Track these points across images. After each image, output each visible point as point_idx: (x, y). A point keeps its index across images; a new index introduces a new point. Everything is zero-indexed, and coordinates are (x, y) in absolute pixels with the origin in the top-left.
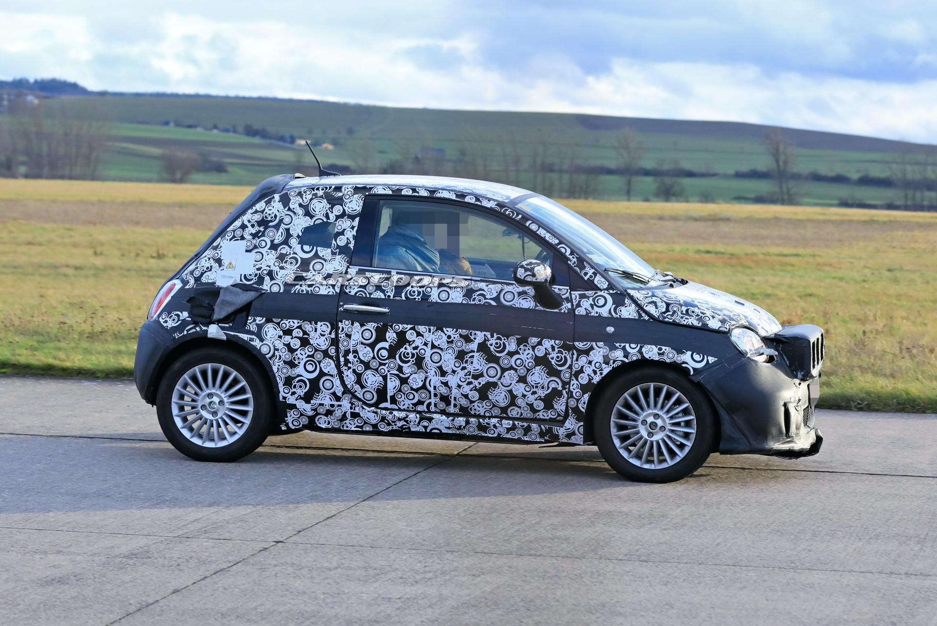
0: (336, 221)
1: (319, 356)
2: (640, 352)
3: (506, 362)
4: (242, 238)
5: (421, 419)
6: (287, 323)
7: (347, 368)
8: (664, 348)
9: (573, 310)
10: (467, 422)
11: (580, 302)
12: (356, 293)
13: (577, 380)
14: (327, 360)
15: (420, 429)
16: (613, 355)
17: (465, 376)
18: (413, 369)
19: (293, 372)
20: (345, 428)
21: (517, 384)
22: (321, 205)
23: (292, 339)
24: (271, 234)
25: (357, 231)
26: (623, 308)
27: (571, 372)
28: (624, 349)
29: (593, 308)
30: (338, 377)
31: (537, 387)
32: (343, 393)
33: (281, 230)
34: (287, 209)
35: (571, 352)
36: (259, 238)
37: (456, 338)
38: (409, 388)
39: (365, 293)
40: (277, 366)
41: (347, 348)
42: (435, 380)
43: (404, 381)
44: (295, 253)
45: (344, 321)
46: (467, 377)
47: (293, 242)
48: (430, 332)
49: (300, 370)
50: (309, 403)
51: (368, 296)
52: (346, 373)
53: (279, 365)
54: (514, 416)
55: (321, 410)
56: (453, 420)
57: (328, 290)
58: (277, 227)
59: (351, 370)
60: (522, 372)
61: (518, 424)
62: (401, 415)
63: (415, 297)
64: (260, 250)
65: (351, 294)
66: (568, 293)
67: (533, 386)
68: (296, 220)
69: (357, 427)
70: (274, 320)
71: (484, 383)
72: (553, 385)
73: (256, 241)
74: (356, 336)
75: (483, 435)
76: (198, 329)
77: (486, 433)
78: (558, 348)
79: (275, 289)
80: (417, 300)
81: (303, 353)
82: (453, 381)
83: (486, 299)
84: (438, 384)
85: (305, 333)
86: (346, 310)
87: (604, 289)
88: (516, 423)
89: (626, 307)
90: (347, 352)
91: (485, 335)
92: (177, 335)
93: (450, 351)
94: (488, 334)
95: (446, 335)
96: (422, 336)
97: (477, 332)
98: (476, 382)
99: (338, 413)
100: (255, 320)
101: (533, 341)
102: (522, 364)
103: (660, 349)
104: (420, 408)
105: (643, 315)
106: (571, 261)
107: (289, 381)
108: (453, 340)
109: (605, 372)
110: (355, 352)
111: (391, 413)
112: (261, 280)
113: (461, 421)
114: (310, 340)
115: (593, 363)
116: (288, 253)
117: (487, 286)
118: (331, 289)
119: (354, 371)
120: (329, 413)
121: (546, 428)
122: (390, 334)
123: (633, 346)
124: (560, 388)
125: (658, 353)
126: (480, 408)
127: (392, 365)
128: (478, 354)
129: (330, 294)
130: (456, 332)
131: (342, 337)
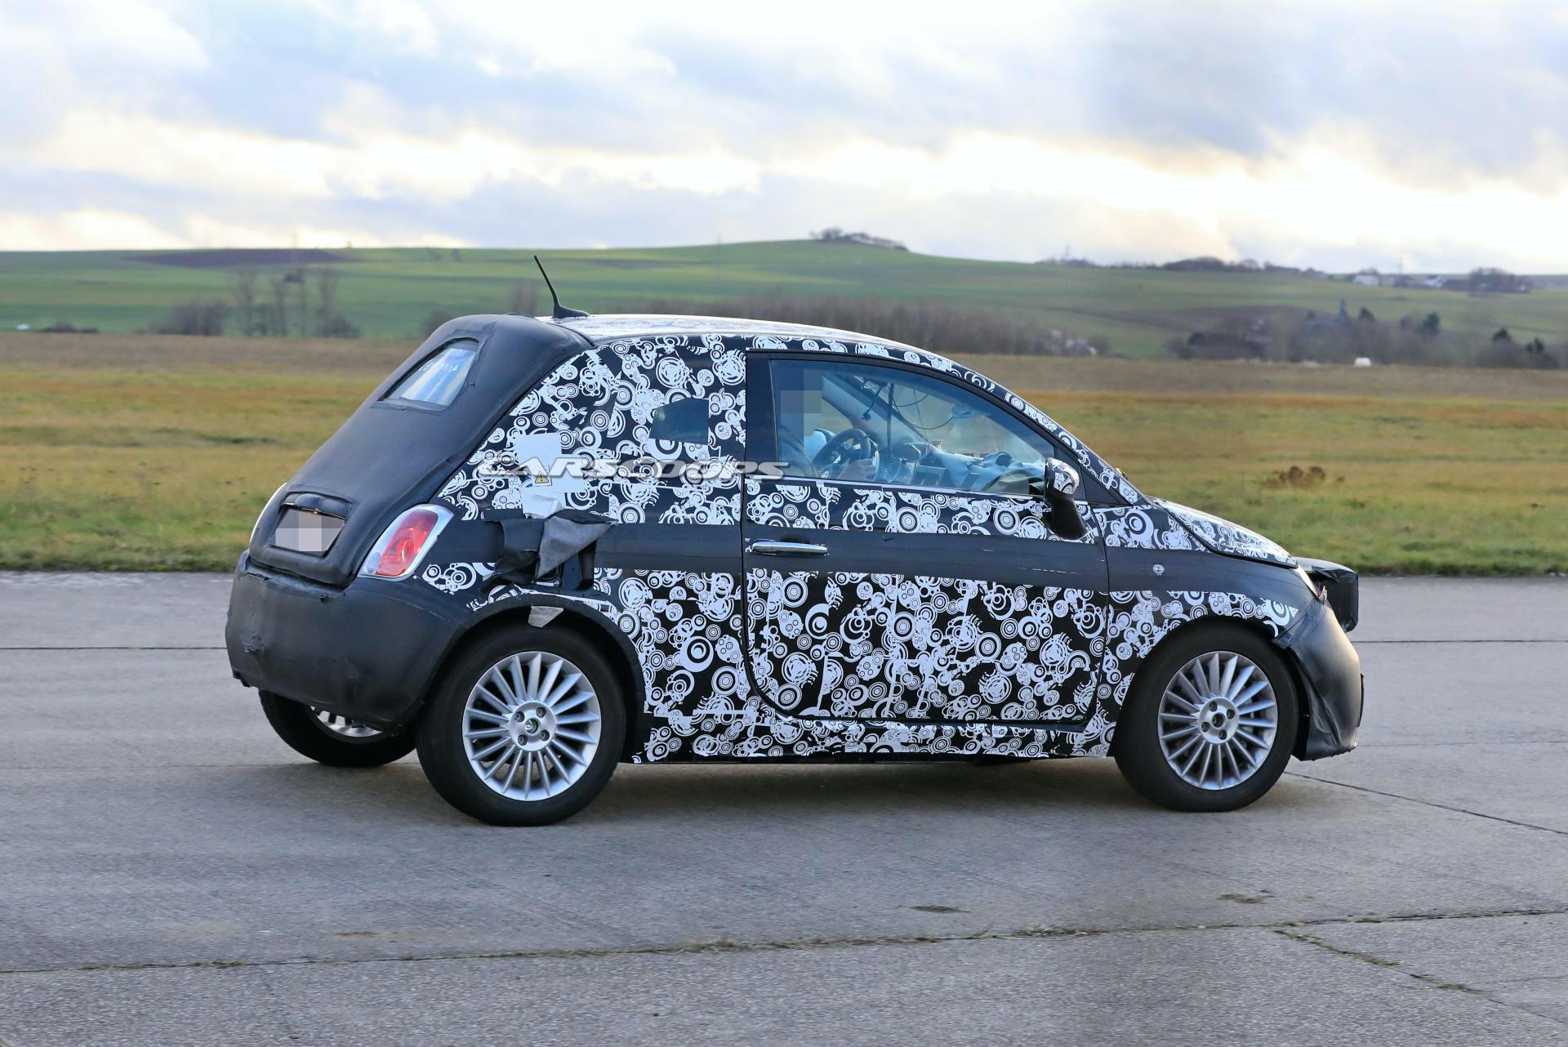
0: (707, 395)
1: (713, 632)
2: (1206, 604)
3: (1010, 628)
4: (551, 429)
5: (867, 732)
6: (660, 577)
7: (758, 651)
8: (1237, 596)
9: (1101, 541)
10: (939, 733)
11: (1109, 525)
12: (768, 522)
13: (1114, 654)
14: (728, 638)
15: (862, 748)
16: (1168, 610)
17: (947, 655)
18: (866, 648)
19: (670, 663)
20: (740, 755)
21: (1024, 665)
22: (676, 370)
23: (668, 604)
24: (600, 421)
25: (746, 414)
26: (1169, 534)
27: (1105, 641)
28: (1182, 599)
29: (1129, 536)
30: (743, 667)
31: (1053, 668)
32: (749, 696)
33: (615, 414)
34: (619, 376)
35: (1105, 609)
36: (581, 427)
37: (936, 592)
38: (858, 680)
39: (783, 521)
40: (645, 653)
41: (760, 617)
42: (900, 664)
43: (850, 669)
44: (646, 454)
45: (755, 570)
46: (949, 657)
47: (641, 433)
48: (894, 583)
49: (680, 658)
50: (690, 714)
51: (788, 525)
52: (756, 660)
53: (648, 652)
54: (1009, 718)
55: (708, 726)
56: (917, 731)
57: (721, 517)
58: (608, 408)
59: (765, 654)
60: (1033, 644)
61: (1017, 730)
62: (836, 727)
63: (864, 525)
64: (586, 449)
65: (758, 523)
66: (1089, 512)
67: (1047, 667)
68: (638, 397)
69: (760, 751)
70: (636, 571)
71: (974, 665)
72: (1077, 664)
73: (577, 434)
74: (776, 596)
75: (956, 752)
76: (513, 593)
77: (962, 749)
78: (1087, 602)
79: (630, 518)
80: (867, 530)
81: (687, 627)
82: (926, 664)
83: (973, 525)
84: (905, 671)
85: (690, 593)
86: (757, 552)
87: (1136, 504)
88: (1013, 729)
89: (1172, 531)
90: (761, 624)
91: (979, 585)
92: (475, 606)
93: (926, 615)
94: (984, 584)
95: (919, 587)
96: (882, 591)
97: (966, 581)
98: (962, 666)
99: (735, 730)
100: (605, 574)
101: (1050, 593)
102: (1034, 632)
103: (1233, 598)
104: (865, 713)
105: (1197, 543)
106: (1082, 459)
107: (661, 679)
108: (930, 597)
109: (1157, 638)
110: (775, 622)
111: (819, 724)
112: (603, 503)
113: (929, 730)
114: (700, 605)
115: (1139, 626)
116: (635, 454)
117: (970, 503)
118: (726, 516)
119: (771, 656)
120: (720, 729)
121: (1056, 735)
122: (832, 590)
123: (1195, 594)
124: (1087, 669)
125: (1232, 605)
126: (960, 709)
127: (833, 643)
128: (969, 617)
129: (724, 523)
130: (934, 582)
131: (753, 598)
